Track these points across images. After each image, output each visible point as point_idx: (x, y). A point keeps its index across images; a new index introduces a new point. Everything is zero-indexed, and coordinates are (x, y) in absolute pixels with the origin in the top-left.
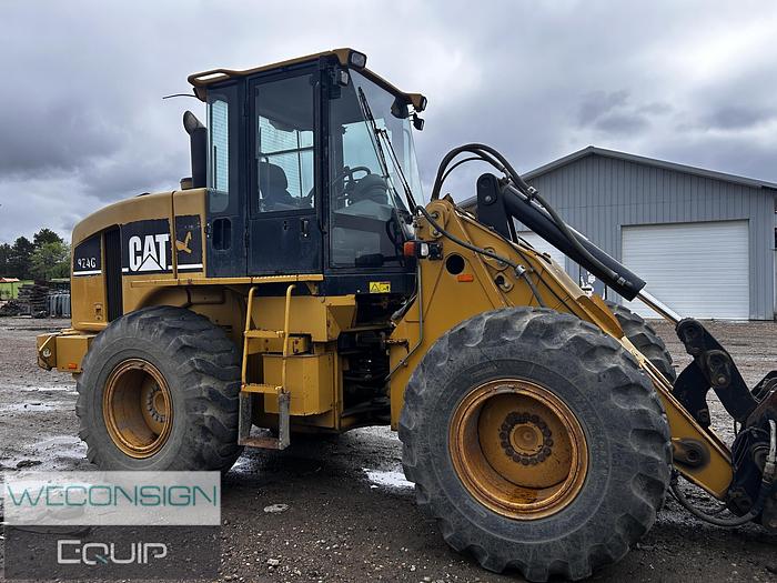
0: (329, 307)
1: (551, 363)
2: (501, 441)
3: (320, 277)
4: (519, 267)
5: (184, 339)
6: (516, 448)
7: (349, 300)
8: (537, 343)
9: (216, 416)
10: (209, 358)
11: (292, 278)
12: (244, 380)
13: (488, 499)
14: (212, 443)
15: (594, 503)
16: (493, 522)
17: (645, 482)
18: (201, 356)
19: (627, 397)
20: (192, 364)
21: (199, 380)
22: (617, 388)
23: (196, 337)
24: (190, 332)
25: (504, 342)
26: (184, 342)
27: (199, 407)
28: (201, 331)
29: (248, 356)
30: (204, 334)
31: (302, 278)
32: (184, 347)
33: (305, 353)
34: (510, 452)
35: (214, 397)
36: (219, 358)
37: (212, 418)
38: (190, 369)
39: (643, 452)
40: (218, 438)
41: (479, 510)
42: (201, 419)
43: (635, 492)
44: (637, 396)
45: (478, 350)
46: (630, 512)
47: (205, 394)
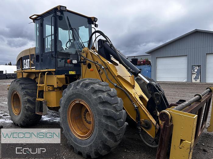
0: (57, 78)
1: (86, 95)
2: (84, 116)
3: (54, 70)
4: (102, 67)
5: (23, 86)
6: (87, 119)
7: (63, 76)
8: (83, 89)
9: (30, 106)
10: (29, 91)
11: (47, 70)
12: (37, 97)
13: (75, 133)
14: (29, 113)
15: (95, 137)
16: (75, 139)
17: (107, 132)
18: (27, 90)
19: (103, 106)
20: (24, 92)
21: (26, 97)
22: (100, 103)
23: (27, 85)
24: (26, 84)
25: (77, 88)
26: (23, 87)
27: (25, 104)
28: (29, 84)
29: (39, 91)
30: (29, 85)
31: (49, 70)
32: (23, 88)
33: (53, 90)
34: (86, 120)
35: (29, 101)
36: (32, 91)
37: (28, 106)
38: (23, 94)
39: (106, 123)
40: (30, 111)
41: (73, 136)
42: (25, 107)
43: (104, 135)
44: (107, 105)
45: (71, 90)
46: (103, 140)
47: (26, 100)
